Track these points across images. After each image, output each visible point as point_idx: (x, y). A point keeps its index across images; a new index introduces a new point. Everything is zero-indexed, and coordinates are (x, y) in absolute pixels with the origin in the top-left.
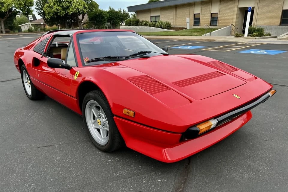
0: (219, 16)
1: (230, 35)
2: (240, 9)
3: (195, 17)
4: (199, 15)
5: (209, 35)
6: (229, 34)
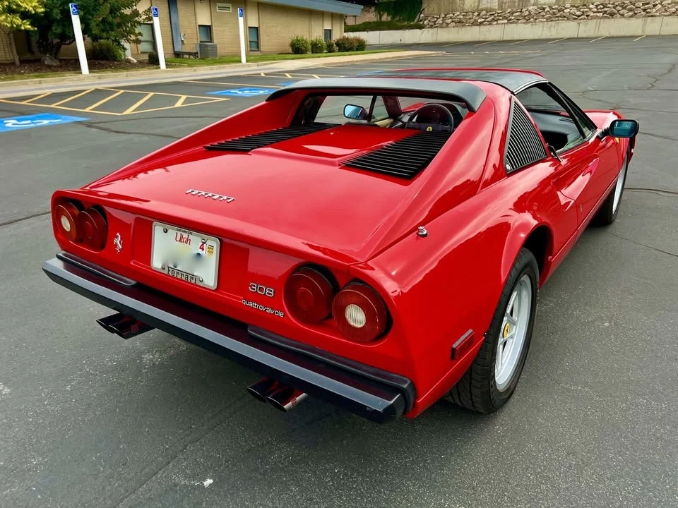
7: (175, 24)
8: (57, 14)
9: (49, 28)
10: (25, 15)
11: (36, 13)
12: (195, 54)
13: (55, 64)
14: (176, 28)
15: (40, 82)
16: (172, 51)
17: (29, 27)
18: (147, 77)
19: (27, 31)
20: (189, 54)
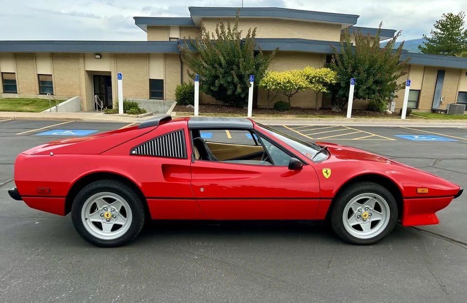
0: (55, 80)
1: (82, 110)
2: (89, 73)
3: (4, 78)
4: (13, 75)
5: (55, 110)
6: (79, 109)
7: (439, 90)
8: (343, 85)
9: (337, 91)
10: (325, 84)
11: (331, 84)
12: (446, 111)
13: (337, 111)
14: (438, 93)
15: (320, 120)
16: (430, 109)
17: (325, 90)
18: (389, 122)
19: (324, 93)
20: (441, 111)
